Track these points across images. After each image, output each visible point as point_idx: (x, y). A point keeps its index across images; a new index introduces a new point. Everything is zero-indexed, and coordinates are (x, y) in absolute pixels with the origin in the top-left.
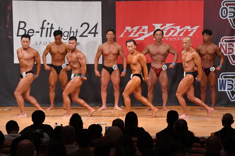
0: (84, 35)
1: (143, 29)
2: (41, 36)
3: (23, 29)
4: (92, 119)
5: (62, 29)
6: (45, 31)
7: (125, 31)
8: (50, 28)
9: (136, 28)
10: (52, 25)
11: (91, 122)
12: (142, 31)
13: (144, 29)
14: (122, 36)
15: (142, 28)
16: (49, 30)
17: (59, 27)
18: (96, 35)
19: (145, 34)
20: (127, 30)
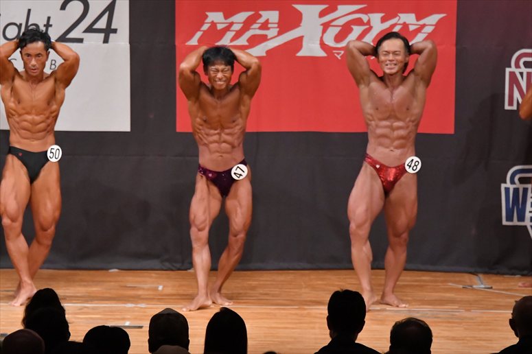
0: (72, 35)
7: (205, 27)
9: (241, 17)
12: (260, 28)
13: (268, 20)
14: (194, 42)
15: (261, 16)
18: (112, 35)
19: (269, 37)
20: (213, 22)
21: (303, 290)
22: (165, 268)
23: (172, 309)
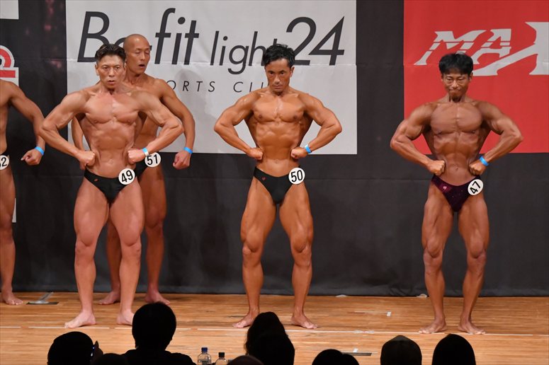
0: (298, 58)
1: (493, 39)
2: (158, 61)
3: (97, 36)
4: (321, 335)
5: (225, 38)
6: (169, 44)
7: (434, 47)
8: (187, 35)
9: (472, 36)
10: (194, 23)
12: (491, 47)
13: (500, 38)
14: (422, 62)
15: (492, 34)
16: (184, 42)
17: (217, 33)
18: (338, 57)
19: (500, 56)
20: (442, 41)
21: (538, 318)
22: (393, 294)
23: (404, 337)
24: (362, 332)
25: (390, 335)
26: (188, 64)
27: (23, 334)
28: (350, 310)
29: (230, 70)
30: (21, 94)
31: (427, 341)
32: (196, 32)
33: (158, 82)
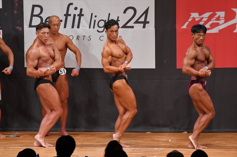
0: (128, 25)
1: (217, 16)
2: (65, 27)
3: (38, 16)
4: (139, 150)
5: (96, 16)
6: (70, 19)
7: (190, 20)
8: (78, 15)
9: (207, 15)
10: (81, 10)
11: (138, 155)
12: (216, 20)
13: (220, 16)
14: (185, 27)
15: (216, 14)
16: (77, 18)
17: (92, 14)
18: (147, 24)
19: (220, 24)
20: (193, 17)
22: (172, 132)
23: (177, 151)
24: (157, 149)
25: (170, 150)
26: (79, 28)
27: (5, 150)
28: (153, 139)
29: (98, 31)
30: (3, 42)
31: (187, 153)
32: (82, 14)
33: (65, 36)
